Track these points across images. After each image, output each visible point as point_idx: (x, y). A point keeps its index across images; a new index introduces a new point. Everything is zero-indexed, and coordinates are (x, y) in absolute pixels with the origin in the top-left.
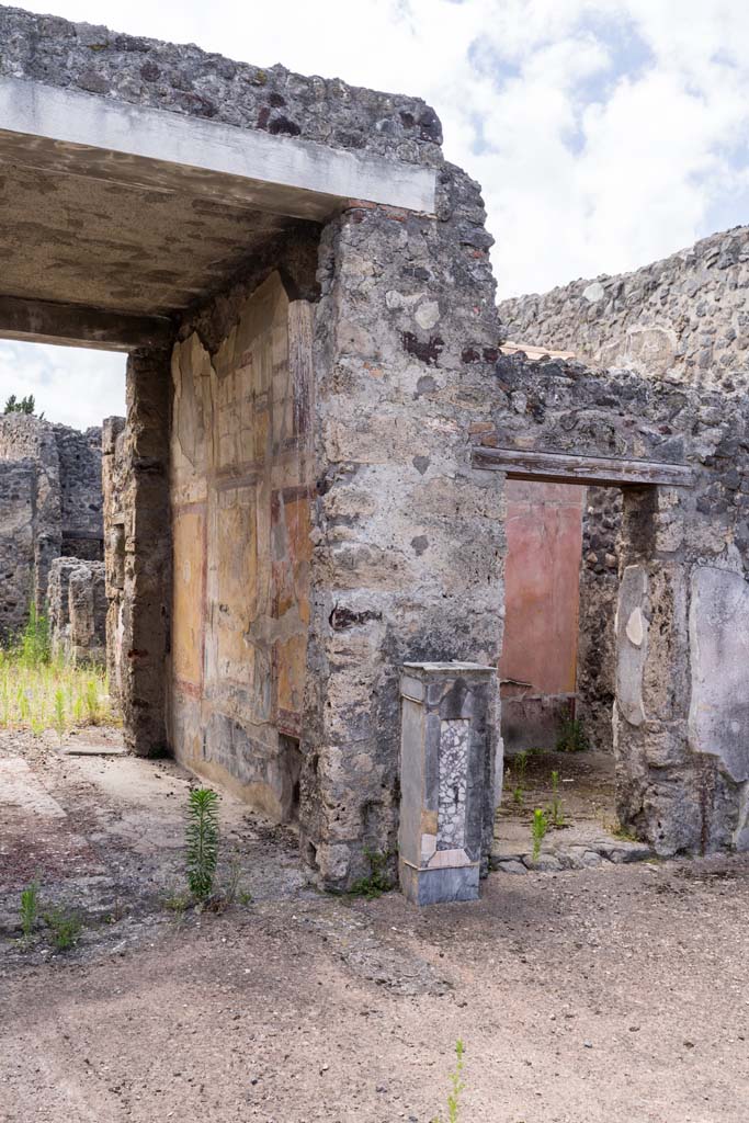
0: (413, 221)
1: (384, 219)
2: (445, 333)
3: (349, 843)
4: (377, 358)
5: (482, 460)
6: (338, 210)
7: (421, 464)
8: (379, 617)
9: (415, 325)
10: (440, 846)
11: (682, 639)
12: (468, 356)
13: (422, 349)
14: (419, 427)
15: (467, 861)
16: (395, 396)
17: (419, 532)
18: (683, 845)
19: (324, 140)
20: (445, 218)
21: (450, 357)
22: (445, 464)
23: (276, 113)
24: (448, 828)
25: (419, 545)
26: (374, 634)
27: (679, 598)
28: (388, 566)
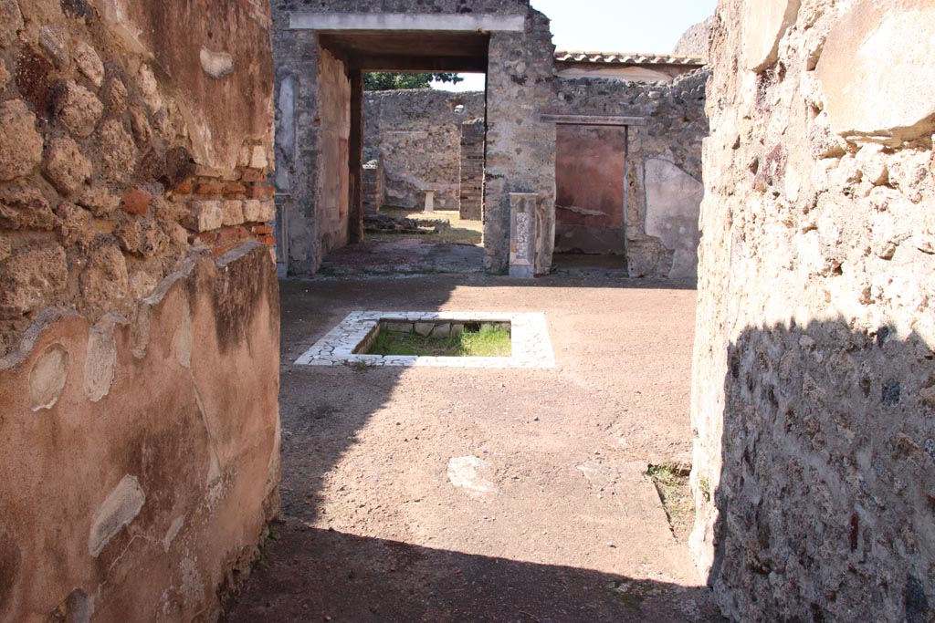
0: (515, 35)
1: (503, 36)
2: (528, 73)
3: (492, 256)
4: (501, 85)
5: (544, 119)
6: (489, 35)
7: (519, 122)
8: (503, 177)
9: (516, 72)
10: (518, 257)
11: (641, 189)
12: (538, 81)
13: (519, 80)
14: (518, 108)
15: (528, 263)
16: (508, 98)
17: (519, 146)
18: (643, 273)
19: (480, 12)
20: (529, 31)
21: (531, 82)
22: (528, 122)
23: (463, 6)
24: (521, 251)
25: (518, 151)
26: (501, 182)
27: (640, 172)
28: (506, 159)
